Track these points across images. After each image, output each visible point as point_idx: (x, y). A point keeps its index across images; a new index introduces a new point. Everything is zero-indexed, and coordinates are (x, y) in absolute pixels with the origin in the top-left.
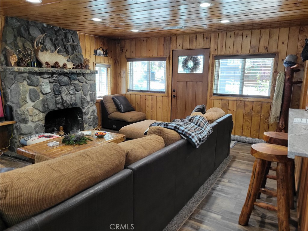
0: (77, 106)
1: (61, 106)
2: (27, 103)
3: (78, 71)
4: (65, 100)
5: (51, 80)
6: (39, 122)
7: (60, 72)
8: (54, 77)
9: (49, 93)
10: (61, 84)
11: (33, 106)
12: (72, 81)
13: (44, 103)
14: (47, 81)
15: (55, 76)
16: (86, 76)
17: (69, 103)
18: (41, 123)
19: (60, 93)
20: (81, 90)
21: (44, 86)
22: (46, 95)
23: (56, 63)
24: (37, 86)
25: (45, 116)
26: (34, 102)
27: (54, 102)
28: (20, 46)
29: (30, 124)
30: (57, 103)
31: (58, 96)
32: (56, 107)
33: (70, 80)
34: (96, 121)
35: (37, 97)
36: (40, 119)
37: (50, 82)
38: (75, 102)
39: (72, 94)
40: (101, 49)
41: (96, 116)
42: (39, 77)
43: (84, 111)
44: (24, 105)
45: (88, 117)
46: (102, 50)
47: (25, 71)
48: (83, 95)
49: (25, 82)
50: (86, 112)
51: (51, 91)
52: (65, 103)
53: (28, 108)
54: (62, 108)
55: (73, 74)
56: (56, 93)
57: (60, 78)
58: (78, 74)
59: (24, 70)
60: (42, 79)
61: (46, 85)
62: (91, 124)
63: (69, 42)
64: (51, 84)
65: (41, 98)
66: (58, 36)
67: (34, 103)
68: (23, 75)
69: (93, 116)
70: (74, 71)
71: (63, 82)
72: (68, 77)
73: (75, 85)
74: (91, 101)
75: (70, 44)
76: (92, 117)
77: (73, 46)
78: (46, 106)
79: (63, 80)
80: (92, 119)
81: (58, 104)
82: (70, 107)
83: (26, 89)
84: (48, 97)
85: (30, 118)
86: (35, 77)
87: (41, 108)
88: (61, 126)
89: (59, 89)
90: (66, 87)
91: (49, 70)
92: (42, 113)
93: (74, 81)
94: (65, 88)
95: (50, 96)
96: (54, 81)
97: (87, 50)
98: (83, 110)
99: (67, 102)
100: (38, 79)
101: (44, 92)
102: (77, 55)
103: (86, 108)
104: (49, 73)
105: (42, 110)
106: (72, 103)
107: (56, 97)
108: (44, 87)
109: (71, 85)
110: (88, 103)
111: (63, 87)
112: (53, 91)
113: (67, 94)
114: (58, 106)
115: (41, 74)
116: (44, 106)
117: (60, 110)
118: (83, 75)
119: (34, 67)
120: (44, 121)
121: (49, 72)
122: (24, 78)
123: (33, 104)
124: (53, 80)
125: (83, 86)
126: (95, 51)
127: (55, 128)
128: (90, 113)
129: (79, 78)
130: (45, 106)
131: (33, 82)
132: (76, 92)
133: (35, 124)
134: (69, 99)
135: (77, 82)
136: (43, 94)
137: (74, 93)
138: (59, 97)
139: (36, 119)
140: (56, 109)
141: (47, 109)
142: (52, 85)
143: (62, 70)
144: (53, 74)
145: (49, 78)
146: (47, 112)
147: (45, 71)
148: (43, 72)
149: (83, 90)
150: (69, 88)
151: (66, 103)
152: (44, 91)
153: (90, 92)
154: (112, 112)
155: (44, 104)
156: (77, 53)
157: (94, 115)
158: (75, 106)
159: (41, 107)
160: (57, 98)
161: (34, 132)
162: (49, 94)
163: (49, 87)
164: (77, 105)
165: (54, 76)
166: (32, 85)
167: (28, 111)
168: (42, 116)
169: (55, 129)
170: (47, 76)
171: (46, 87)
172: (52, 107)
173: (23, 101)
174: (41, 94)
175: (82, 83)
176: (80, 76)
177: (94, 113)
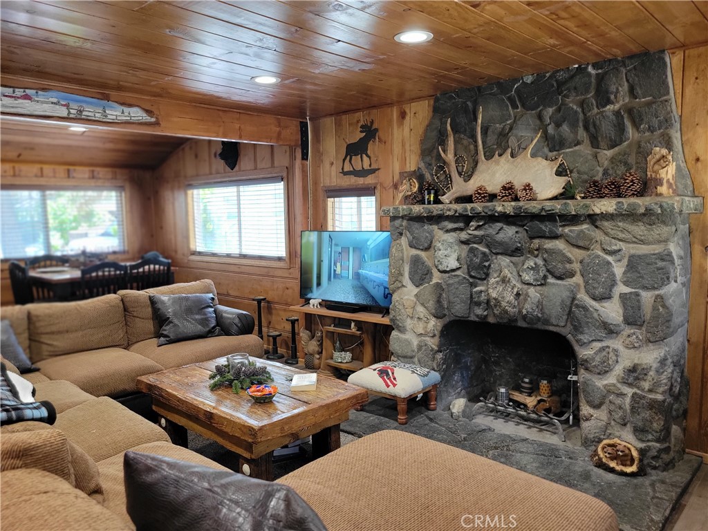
0: (551, 328)
1: (485, 313)
2: (403, 286)
4: (495, 299)
5: (464, 236)
6: (428, 339)
7: (483, 214)
8: (471, 227)
9: (453, 270)
10: (492, 247)
11: (414, 296)
12: (536, 241)
13: (441, 294)
14: (450, 238)
15: (473, 225)
18: (430, 344)
19: (487, 275)
20: (578, 274)
21: (440, 250)
22: (447, 275)
24: (427, 249)
25: (440, 328)
26: (417, 286)
27: (465, 296)
29: (408, 336)
30: (473, 302)
31: (479, 282)
33: (530, 238)
34: (647, 414)
35: (427, 274)
36: (428, 333)
37: (463, 242)
38: (543, 313)
39: (531, 284)
41: (660, 397)
42: (435, 227)
43: (584, 353)
44: (399, 291)
45: (605, 382)
47: (396, 214)
48: (583, 296)
49: (403, 241)
50: (593, 359)
51: (458, 265)
52: (496, 306)
53: (406, 297)
54: (491, 320)
56: (479, 271)
57: (491, 231)
60: (441, 232)
61: (446, 250)
65: (434, 281)
69: (635, 390)
71: (498, 242)
72: (524, 226)
73: (546, 256)
76: (629, 391)
77: (630, 110)
78: (445, 303)
79: (500, 237)
80: (628, 400)
81: (478, 304)
83: (401, 254)
84: (451, 282)
85: (409, 323)
86: (426, 227)
88: (545, 382)
89: (482, 262)
90: (514, 259)
91: (449, 210)
92: (434, 319)
93: (547, 241)
94: (504, 261)
95: (456, 280)
96: (468, 240)
98: (576, 348)
99: (504, 304)
100: (428, 233)
101: (440, 267)
103: (598, 345)
106: (524, 312)
107: (473, 285)
108: (440, 254)
109: (532, 253)
110: (610, 330)
111: (499, 257)
112: (465, 266)
114: (479, 311)
116: (439, 302)
117: (482, 324)
118: (592, 219)
120: (436, 340)
121: (448, 213)
122: (400, 231)
123: (416, 290)
124: (467, 237)
125: (586, 260)
127: (527, 380)
128: (618, 370)
129: (567, 230)
130: (441, 302)
132: (551, 280)
133: (419, 339)
134: (510, 297)
135: (559, 245)
136: (440, 271)
137: (536, 280)
138: (482, 285)
139: (420, 328)
140: (473, 318)
141: (446, 312)
142: (466, 248)
144: (466, 219)
145: (461, 230)
146: (447, 320)
148: (434, 214)
150: (523, 264)
151: (500, 306)
152: (441, 264)
153: (621, 289)
155: (440, 297)
156: (647, 134)
157: (638, 388)
158: (540, 326)
159: (431, 302)
160: (478, 289)
161: (415, 359)
162: (456, 273)
163: (455, 256)
164: (547, 322)
165: (472, 223)
166: (415, 248)
167: (403, 304)
170: (451, 226)
171: (446, 253)
172: (459, 309)
173: (394, 279)
174: (435, 271)
175: (588, 249)
176: (573, 225)
177: (637, 379)
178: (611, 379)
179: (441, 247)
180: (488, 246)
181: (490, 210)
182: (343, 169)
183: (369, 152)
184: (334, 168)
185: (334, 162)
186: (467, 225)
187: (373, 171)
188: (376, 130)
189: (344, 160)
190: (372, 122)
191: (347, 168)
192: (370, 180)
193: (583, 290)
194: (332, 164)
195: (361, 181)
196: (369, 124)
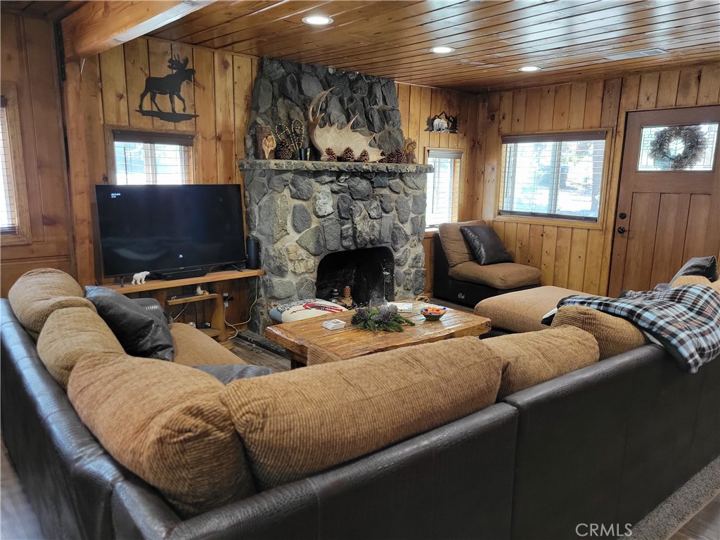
0: (384, 245)
1: (351, 243)
2: (288, 234)
3: (392, 166)
4: (360, 232)
5: (335, 187)
6: (307, 275)
7: (354, 170)
8: (341, 180)
9: (329, 215)
10: (354, 195)
11: (297, 242)
12: (377, 189)
13: (319, 235)
14: (327, 188)
15: (343, 179)
16: (408, 178)
17: (367, 238)
18: (310, 278)
19: (351, 215)
20: (394, 209)
21: (320, 199)
22: (323, 219)
23: (348, 151)
24: (308, 199)
25: (318, 264)
26: (299, 232)
27: (337, 235)
28: (282, 118)
29: (290, 278)
30: (342, 237)
31: (346, 221)
32: (342, 244)
33: (373, 187)
34: (420, 280)
35: (307, 223)
36: (309, 270)
37: (333, 192)
38: (380, 237)
39: (375, 218)
40: (443, 116)
41: (423, 269)
42: (312, 180)
43: (397, 255)
44: (282, 239)
45: (404, 270)
46: (447, 118)
47: (289, 168)
48: (397, 222)
49: (286, 192)
50: (401, 258)
51: (333, 210)
52: (358, 237)
53: (288, 244)
54: (353, 248)
55: (379, 173)
56: (344, 214)
57: (353, 183)
58: (391, 174)
59: (286, 167)
60: (318, 184)
61: (325, 198)
62: (409, 287)
63: (376, 103)
64: (335, 195)
65: (313, 226)
66: (355, 92)
67: (300, 235)
68: (285, 176)
69: (415, 269)
70: (383, 167)
71: (358, 191)
72: (370, 180)
73: (382, 199)
74: (414, 234)
75: (378, 107)
76: (413, 270)
77: (384, 112)
78: (322, 242)
79: (359, 187)
80: (412, 275)
81: (345, 238)
82: (369, 246)
83: (287, 205)
84: (326, 224)
85: (290, 267)
86: (306, 180)
87: (311, 246)
88: (348, 287)
89: (348, 206)
90: (364, 202)
91: (334, 167)
92: (312, 257)
93: (381, 189)
94: (360, 204)
95: (330, 222)
96: (340, 190)
97: (413, 119)
98: (394, 253)
99: (364, 234)
100: (310, 185)
101: (320, 213)
102: (389, 133)
103: (402, 249)
104: (331, 173)
105: (314, 251)
106: (373, 237)
107: (342, 224)
108: (320, 202)
109: (374, 198)
110: (407, 238)
111: (357, 202)
112: (336, 211)
113: (364, 218)
114: (346, 243)
115: (316, 174)
116: (318, 242)
117: (348, 252)
118: (401, 175)
119: (306, 159)
120: (315, 274)
121: (333, 169)
122: (285, 183)
123: (297, 236)
124: (339, 188)
125: (399, 200)
126: (430, 123)
127: (336, 290)
128: (410, 261)
129: (391, 182)
131: (302, 190)
132: (384, 214)
133: (299, 278)
134: (367, 229)
135: (386, 191)
136: (318, 217)
137: (378, 215)
138: (348, 223)
139: (301, 268)
140: (341, 249)
141: (323, 249)
142: (337, 197)
143: (358, 165)
144: (339, 173)
145: (332, 182)
146: (322, 256)
147: (324, 168)
148: (321, 169)
149: (397, 210)
150: (370, 206)
151: (361, 236)
152: (320, 210)
153: (412, 215)
154: (459, 261)
155: (318, 238)
156: (391, 127)
157: (417, 267)
158: (379, 245)
159: (312, 244)
160: (345, 227)
161: (296, 296)
162: (330, 217)
163: (331, 203)
164: (383, 242)
165: (342, 177)
166: (299, 198)
167: (287, 250)
168: (313, 262)
169: (336, 292)
170: (328, 179)
171: (325, 201)
172: (333, 245)
173: (280, 229)
174: (313, 217)
175: (398, 193)
176: (394, 179)
177: (417, 262)
178: (406, 268)
179: (321, 197)
180: (351, 195)
181: (360, 168)
182: (141, 106)
183: (182, 94)
184: (123, 103)
185: (125, 95)
186: (338, 177)
187: (189, 117)
188: (192, 71)
189: (143, 96)
190: (186, 61)
191: (147, 106)
192: (183, 127)
193: (397, 218)
194: (121, 97)
195: (170, 126)
196: (182, 62)
